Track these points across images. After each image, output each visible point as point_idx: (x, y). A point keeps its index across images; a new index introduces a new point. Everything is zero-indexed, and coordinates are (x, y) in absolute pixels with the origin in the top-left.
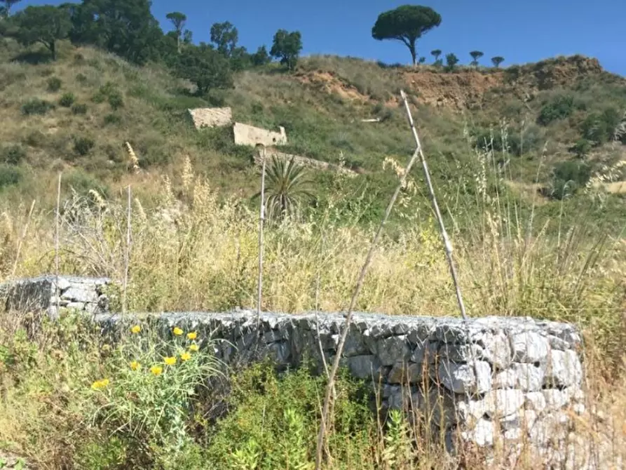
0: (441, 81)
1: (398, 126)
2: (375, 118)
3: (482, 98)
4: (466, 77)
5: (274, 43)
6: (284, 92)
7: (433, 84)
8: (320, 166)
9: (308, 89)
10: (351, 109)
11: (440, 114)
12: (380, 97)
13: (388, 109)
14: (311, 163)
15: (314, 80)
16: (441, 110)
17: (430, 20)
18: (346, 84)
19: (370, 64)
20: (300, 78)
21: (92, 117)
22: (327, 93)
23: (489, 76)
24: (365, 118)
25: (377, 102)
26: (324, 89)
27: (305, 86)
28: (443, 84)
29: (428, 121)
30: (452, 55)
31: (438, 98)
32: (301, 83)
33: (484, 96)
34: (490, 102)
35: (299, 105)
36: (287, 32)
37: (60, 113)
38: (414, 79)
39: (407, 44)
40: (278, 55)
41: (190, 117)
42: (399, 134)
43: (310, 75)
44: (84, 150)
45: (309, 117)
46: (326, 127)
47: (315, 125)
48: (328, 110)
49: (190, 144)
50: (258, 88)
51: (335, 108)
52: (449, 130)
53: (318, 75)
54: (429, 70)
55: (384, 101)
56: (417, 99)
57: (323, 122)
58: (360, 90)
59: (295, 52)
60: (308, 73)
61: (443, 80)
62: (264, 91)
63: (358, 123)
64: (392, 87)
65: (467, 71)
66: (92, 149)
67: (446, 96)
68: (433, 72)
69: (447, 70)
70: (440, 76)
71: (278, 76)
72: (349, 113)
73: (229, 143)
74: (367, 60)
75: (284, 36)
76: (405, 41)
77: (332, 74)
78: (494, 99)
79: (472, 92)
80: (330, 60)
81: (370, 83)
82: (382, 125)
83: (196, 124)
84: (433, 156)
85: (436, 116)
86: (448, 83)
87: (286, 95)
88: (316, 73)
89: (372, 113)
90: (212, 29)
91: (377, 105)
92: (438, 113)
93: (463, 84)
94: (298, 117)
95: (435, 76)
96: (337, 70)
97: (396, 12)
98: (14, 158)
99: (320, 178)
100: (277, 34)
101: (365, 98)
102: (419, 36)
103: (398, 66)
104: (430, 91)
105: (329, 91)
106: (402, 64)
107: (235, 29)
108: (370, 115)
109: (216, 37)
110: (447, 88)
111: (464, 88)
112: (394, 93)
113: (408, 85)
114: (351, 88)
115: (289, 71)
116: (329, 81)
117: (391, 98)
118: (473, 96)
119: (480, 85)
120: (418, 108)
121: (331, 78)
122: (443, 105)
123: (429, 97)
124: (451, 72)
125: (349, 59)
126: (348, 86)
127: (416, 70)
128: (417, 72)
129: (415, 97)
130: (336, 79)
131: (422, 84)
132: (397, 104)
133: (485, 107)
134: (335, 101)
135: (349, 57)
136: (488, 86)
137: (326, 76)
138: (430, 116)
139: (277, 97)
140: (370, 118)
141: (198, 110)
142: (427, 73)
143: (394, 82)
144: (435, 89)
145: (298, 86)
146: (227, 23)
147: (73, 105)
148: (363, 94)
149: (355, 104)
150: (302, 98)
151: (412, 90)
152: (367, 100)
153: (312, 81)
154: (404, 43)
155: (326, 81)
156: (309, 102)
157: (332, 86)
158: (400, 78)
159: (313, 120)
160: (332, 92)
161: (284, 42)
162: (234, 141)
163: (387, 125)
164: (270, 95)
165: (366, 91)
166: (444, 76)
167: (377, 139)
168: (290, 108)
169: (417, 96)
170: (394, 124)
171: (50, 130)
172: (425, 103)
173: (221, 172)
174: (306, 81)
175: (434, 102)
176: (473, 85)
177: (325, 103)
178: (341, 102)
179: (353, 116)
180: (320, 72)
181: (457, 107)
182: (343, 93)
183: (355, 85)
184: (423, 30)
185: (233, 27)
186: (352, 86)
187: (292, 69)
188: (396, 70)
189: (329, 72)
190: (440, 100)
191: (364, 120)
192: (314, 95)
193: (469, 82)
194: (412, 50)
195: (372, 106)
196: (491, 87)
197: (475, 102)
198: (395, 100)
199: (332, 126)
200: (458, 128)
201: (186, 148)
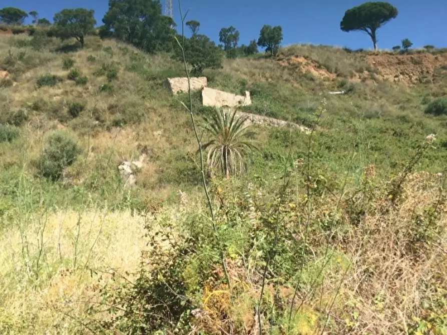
0: (397, 61)
1: (359, 96)
2: (341, 91)
3: (432, 73)
4: (419, 57)
5: (260, 36)
6: (266, 72)
7: (390, 64)
8: (278, 124)
9: (286, 70)
10: (321, 85)
11: (397, 87)
12: (345, 74)
13: (351, 83)
14: (270, 122)
15: (291, 63)
16: (398, 85)
17: (388, 13)
18: (317, 65)
19: (338, 50)
20: (280, 62)
21: (90, 87)
22: (301, 72)
23: (439, 56)
24: (332, 91)
25: (343, 79)
26: (299, 70)
27: (284, 67)
28: (399, 64)
29: (386, 92)
30: (407, 40)
31: (395, 75)
32: (281, 66)
33: (434, 72)
34: (440, 76)
35: (277, 82)
36: (271, 27)
37: (66, 84)
38: (374, 61)
39: (369, 33)
40: (264, 45)
41: (168, 85)
42: (360, 103)
43: (288, 60)
44: (76, 113)
45: (285, 90)
46: (298, 98)
47: (288, 97)
48: (301, 85)
49: (163, 106)
50: (246, 70)
51: (307, 84)
52: (404, 99)
53: (295, 59)
54: (387, 53)
55: (349, 77)
56: (377, 76)
57: (296, 95)
58: (328, 69)
59: (277, 42)
60: (287, 58)
61: (399, 60)
62: (250, 72)
63: (326, 95)
64: (356, 67)
65: (419, 52)
66: (83, 112)
67: (402, 73)
68: (391, 54)
69: (402, 53)
70: (397, 58)
71: (262, 61)
72: (319, 87)
73: (197, 105)
74: (336, 47)
75: (269, 30)
76: (367, 31)
77: (306, 58)
78: (443, 74)
79: (424, 69)
80: (305, 48)
81: (337, 64)
82: (346, 96)
83: (173, 90)
84: (388, 120)
85: (393, 89)
86: (403, 63)
87: (267, 75)
88: (293, 58)
89: (338, 87)
90: (221, 32)
91: (343, 81)
92: (395, 86)
93: (416, 63)
94: (276, 91)
95: (392, 58)
96: (310, 54)
97: (359, 8)
98: (17, 120)
99: (275, 134)
100: (263, 28)
101: (333, 76)
102: (379, 26)
103: (361, 50)
104: (388, 70)
105: (304, 71)
106: (364, 49)
107: (237, 31)
108: (336, 89)
109: (223, 38)
110: (402, 67)
111: (417, 66)
112: (357, 71)
113: (370, 65)
114: (321, 68)
115: (272, 57)
116: (304, 63)
117: (355, 76)
118: (425, 73)
119: (431, 63)
120: (377, 83)
121: (306, 61)
122: (399, 80)
123: (387, 74)
124: (405, 54)
125: (321, 47)
126: (319, 67)
127: (376, 53)
128: (377, 55)
129: (375, 74)
130: (310, 62)
131: (381, 64)
132: (360, 80)
133: (435, 81)
134: (308, 79)
135: (321, 45)
136: (438, 64)
137: (301, 60)
138: (387, 89)
139: (261, 76)
140: (336, 91)
141: (177, 79)
142: (386, 55)
143: (357, 63)
144: (392, 67)
145: (278, 68)
146: (231, 27)
147: (77, 78)
148: (331, 73)
149: (324, 81)
150: (281, 76)
151: (372, 69)
152: (334, 77)
153: (289, 64)
154: (367, 33)
155: (302, 63)
156: (286, 80)
157: (306, 67)
158: (363, 60)
159: (287, 93)
160: (306, 72)
161: (268, 34)
162: (202, 104)
163: (350, 96)
164: (254, 75)
165: (334, 70)
166: (400, 57)
167: (340, 106)
168: (270, 84)
169: (377, 73)
170: (356, 95)
171: (54, 98)
172: (384, 79)
173: (185, 129)
174: (285, 64)
175: (391, 78)
176: (425, 63)
177: (299, 80)
178: (312, 79)
179: (322, 90)
180: (297, 57)
181: (411, 81)
182: (315, 73)
183: (325, 66)
184: (382, 22)
185: (236, 30)
186: (322, 67)
187: (275, 56)
188: (360, 54)
189: (304, 57)
190: (396, 76)
191: (331, 93)
192: (291, 75)
193: (421, 61)
194: (373, 37)
195: (338, 82)
196: (440, 65)
197: (426, 77)
198: (358, 77)
199: (303, 97)
200: (412, 98)
201: (159, 109)
